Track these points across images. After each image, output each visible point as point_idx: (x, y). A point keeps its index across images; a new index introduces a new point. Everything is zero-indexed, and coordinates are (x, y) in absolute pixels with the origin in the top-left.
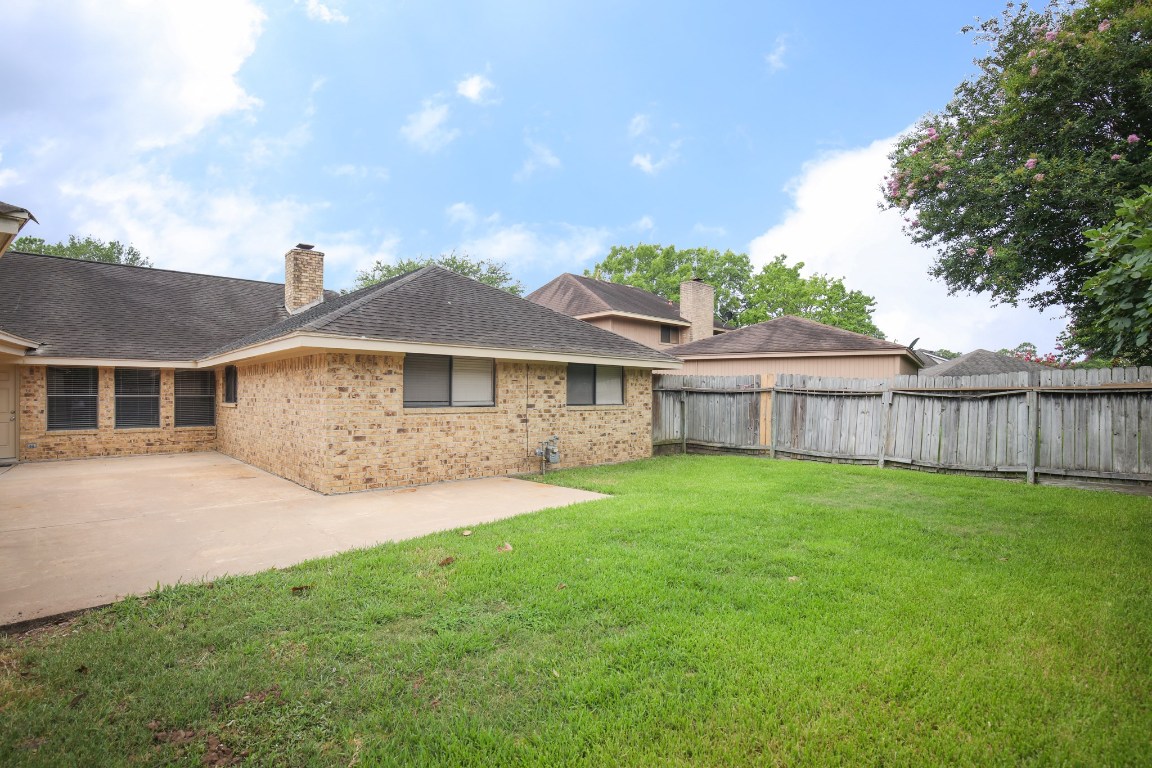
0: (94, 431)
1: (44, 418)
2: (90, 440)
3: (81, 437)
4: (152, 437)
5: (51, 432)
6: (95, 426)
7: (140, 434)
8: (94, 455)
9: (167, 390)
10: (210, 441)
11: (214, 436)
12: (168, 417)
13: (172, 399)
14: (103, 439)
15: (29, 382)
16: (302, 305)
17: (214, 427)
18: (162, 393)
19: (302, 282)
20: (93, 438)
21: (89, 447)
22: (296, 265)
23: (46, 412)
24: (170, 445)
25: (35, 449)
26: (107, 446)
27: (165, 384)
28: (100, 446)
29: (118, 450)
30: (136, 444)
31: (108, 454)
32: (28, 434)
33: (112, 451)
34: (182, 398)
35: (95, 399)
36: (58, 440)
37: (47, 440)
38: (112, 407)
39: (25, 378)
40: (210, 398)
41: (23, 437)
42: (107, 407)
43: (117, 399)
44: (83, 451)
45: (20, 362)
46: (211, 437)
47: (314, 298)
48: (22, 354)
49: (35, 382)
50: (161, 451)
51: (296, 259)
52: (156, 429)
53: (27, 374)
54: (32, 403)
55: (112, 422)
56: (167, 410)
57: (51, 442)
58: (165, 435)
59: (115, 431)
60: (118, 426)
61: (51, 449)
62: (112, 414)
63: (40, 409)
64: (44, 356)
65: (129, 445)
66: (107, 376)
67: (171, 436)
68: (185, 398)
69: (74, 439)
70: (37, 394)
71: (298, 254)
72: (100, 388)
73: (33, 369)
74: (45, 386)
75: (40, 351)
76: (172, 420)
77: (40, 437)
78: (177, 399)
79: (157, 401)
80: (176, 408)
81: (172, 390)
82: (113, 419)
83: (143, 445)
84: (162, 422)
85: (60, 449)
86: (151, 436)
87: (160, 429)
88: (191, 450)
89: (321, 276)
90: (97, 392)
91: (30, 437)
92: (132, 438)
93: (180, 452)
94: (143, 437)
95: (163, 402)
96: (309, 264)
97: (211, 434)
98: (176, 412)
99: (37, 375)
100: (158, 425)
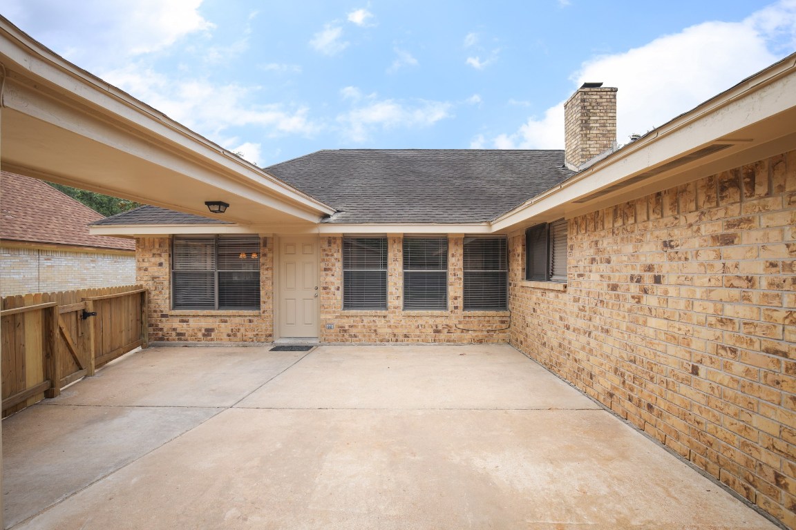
0: (384, 312)
1: (339, 295)
2: (381, 322)
3: (372, 319)
4: (441, 322)
5: (347, 312)
6: (385, 306)
7: (427, 317)
8: (383, 341)
9: (456, 262)
10: (502, 331)
11: (507, 323)
12: (456, 298)
13: (461, 274)
14: (392, 321)
15: (327, 255)
16: (591, 156)
17: (507, 313)
18: (450, 267)
19: (590, 129)
20: (383, 320)
21: (379, 331)
22: (584, 107)
23: (342, 288)
24: (458, 333)
25: (332, 331)
26: (396, 331)
27: (453, 255)
28: (389, 331)
29: (406, 336)
30: (423, 330)
31: (397, 341)
32: (327, 312)
33: (401, 338)
34: (471, 273)
35: (384, 274)
36: (351, 321)
37: (344, 321)
38: (400, 283)
39: (324, 250)
40: (502, 273)
41: (323, 316)
42: (396, 284)
43: (405, 274)
44: (373, 336)
45: (315, 231)
46: (504, 326)
47: (605, 146)
48: (316, 220)
49: (332, 255)
50: (448, 341)
51: (583, 101)
52: (444, 312)
53: (325, 246)
54: (330, 279)
55: (400, 302)
56: (455, 289)
57: (346, 323)
58: (453, 321)
59: (403, 313)
60: (406, 306)
61: (345, 331)
62: (400, 292)
63: (336, 286)
64: (337, 223)
65: (417, 332)
66: (395, 246)
67: (460, 322)
68: (474, 273)
69: (366, 320)
70: (333, 268)
71: (585, 93)
72: (390, 261)
73: (331, 239)
74: (341, 260)
75: (333, 218)
76: (460, 302)
77: (337, 317)
78: (465, 274)
79: (444, 276)
80: (465, 287)
81: (461, 264)
82: (402, 299)
83: (430, 331)
84: (450, 304)
85: (353, 331)
86: (439, 321)
87: (449, 312)
88: (480, 342)
89: (614, 118)
90: (385, 265)
91: (328, 316)
92: (420, 322)
93: (470, 343)
94: (431, 321)
95: (451, 278)
96: (598, 104)
97: (503, 322)
98: (465, 292)
99: (334, 247)
100: (445, 307)
